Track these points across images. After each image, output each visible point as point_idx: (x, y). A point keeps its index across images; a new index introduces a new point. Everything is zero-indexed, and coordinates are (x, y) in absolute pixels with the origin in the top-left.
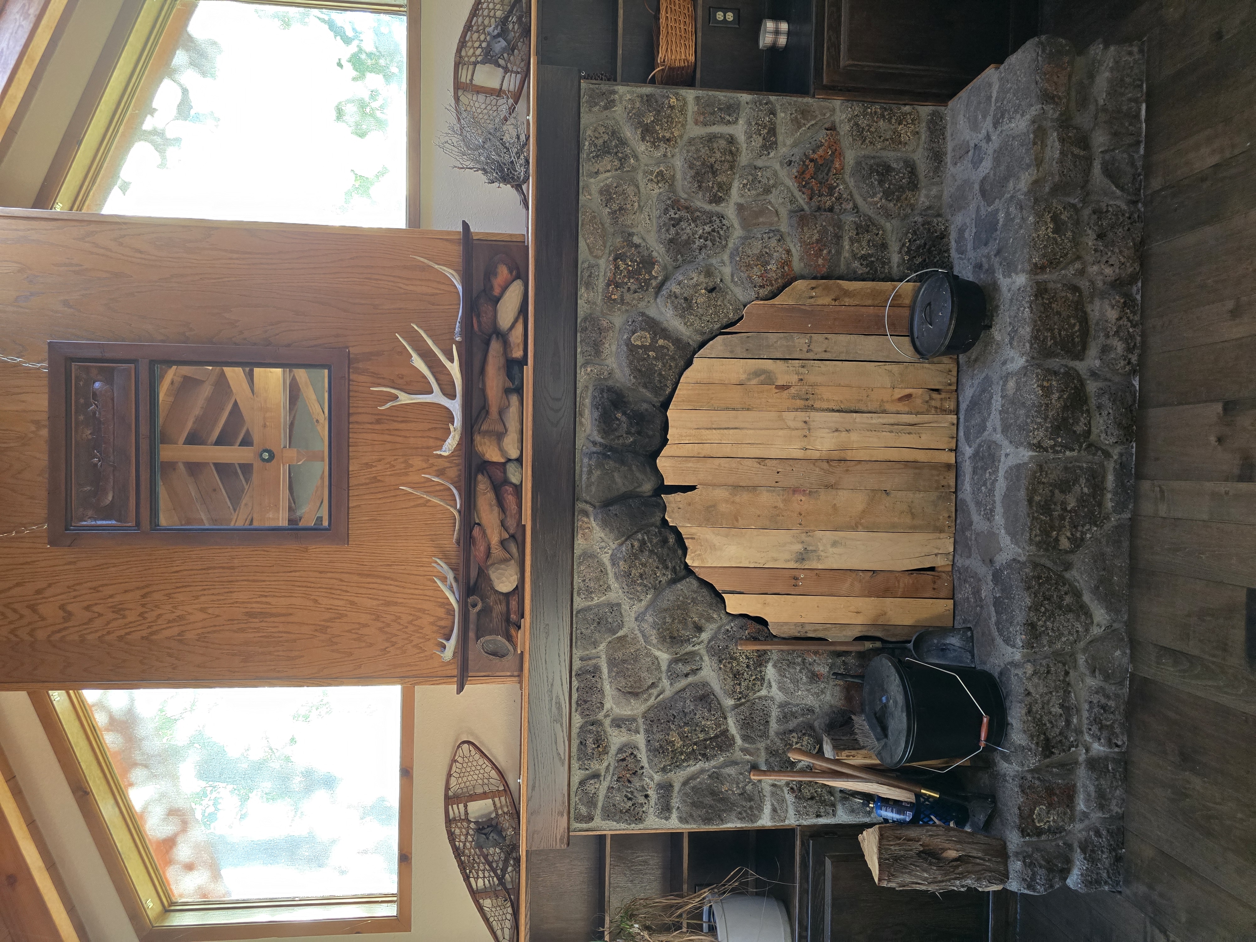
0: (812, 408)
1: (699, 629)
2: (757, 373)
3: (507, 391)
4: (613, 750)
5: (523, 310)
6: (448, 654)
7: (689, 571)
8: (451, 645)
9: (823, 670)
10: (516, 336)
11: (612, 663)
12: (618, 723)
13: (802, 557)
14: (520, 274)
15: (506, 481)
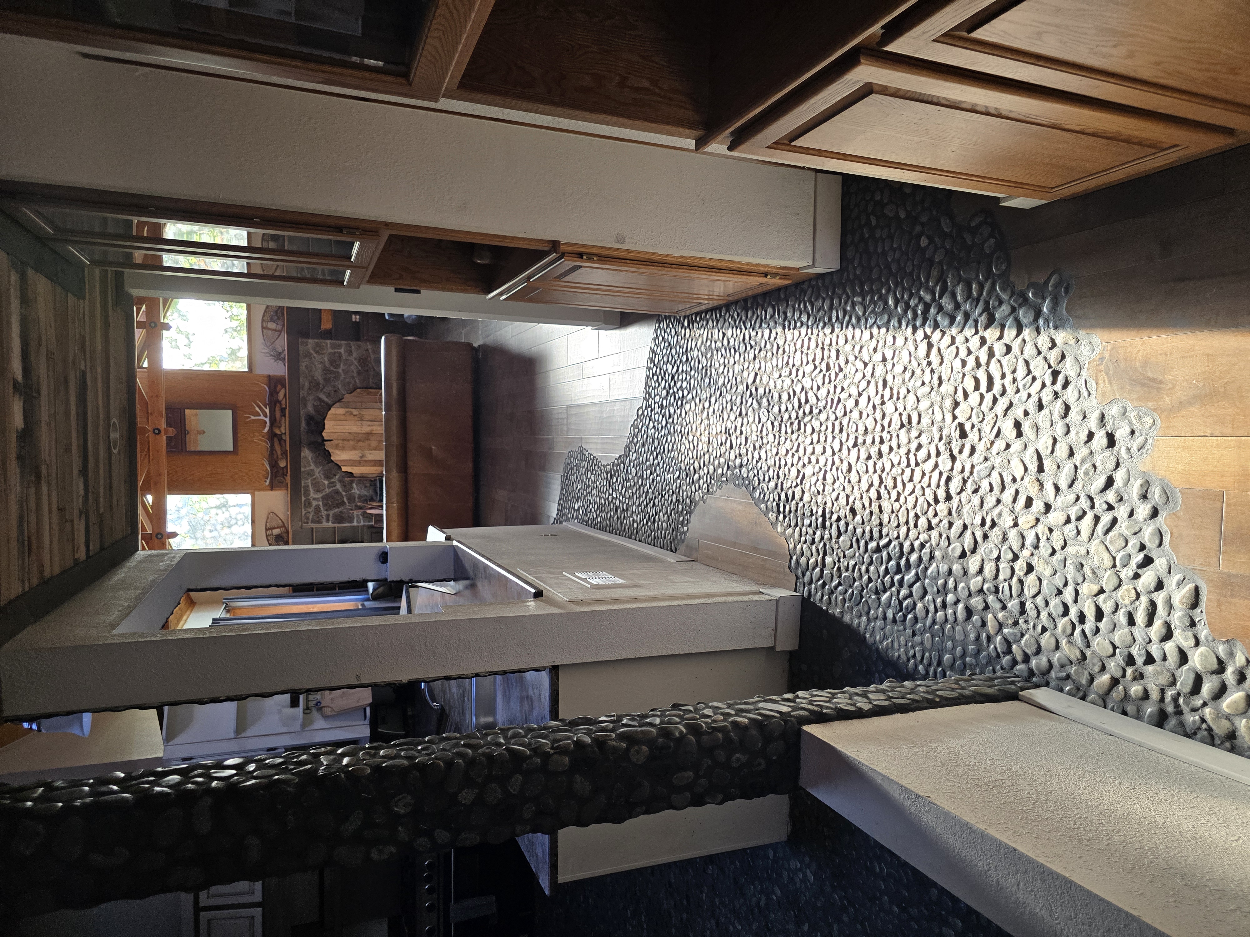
0: (362, 420)
1: (335, 475)
2: (348, 412)
3: (281, 416)
4: (314, 506)
5: (285, 396)
6: (267, 483)
7: (332, 461)
8: (268, 481)
9: (368, 485)
10: (284, 402)
11: (312, 484)
12: (314, 499)
13: (361, 457)
14: (284, 386)
15: (282, 439)
